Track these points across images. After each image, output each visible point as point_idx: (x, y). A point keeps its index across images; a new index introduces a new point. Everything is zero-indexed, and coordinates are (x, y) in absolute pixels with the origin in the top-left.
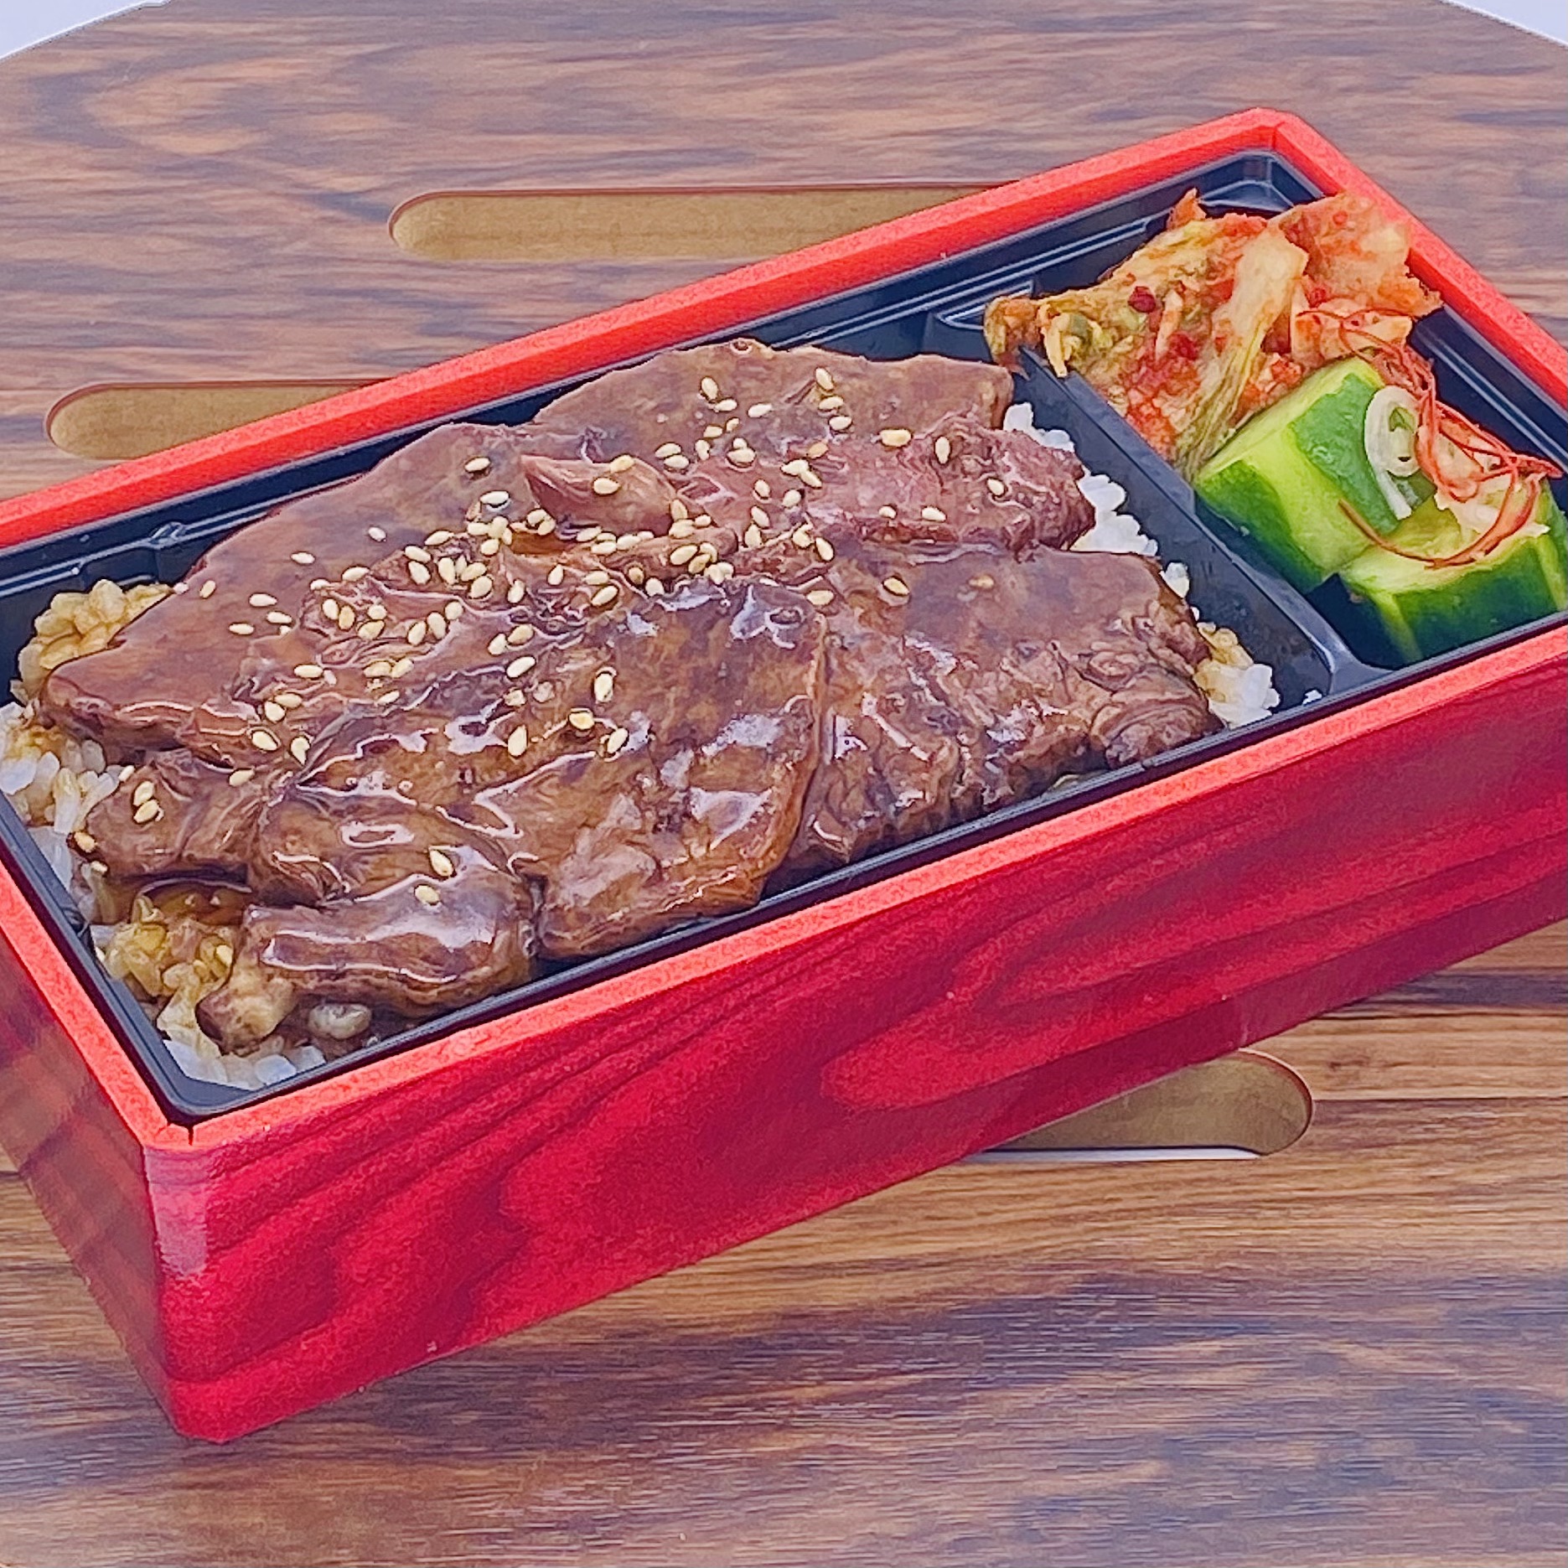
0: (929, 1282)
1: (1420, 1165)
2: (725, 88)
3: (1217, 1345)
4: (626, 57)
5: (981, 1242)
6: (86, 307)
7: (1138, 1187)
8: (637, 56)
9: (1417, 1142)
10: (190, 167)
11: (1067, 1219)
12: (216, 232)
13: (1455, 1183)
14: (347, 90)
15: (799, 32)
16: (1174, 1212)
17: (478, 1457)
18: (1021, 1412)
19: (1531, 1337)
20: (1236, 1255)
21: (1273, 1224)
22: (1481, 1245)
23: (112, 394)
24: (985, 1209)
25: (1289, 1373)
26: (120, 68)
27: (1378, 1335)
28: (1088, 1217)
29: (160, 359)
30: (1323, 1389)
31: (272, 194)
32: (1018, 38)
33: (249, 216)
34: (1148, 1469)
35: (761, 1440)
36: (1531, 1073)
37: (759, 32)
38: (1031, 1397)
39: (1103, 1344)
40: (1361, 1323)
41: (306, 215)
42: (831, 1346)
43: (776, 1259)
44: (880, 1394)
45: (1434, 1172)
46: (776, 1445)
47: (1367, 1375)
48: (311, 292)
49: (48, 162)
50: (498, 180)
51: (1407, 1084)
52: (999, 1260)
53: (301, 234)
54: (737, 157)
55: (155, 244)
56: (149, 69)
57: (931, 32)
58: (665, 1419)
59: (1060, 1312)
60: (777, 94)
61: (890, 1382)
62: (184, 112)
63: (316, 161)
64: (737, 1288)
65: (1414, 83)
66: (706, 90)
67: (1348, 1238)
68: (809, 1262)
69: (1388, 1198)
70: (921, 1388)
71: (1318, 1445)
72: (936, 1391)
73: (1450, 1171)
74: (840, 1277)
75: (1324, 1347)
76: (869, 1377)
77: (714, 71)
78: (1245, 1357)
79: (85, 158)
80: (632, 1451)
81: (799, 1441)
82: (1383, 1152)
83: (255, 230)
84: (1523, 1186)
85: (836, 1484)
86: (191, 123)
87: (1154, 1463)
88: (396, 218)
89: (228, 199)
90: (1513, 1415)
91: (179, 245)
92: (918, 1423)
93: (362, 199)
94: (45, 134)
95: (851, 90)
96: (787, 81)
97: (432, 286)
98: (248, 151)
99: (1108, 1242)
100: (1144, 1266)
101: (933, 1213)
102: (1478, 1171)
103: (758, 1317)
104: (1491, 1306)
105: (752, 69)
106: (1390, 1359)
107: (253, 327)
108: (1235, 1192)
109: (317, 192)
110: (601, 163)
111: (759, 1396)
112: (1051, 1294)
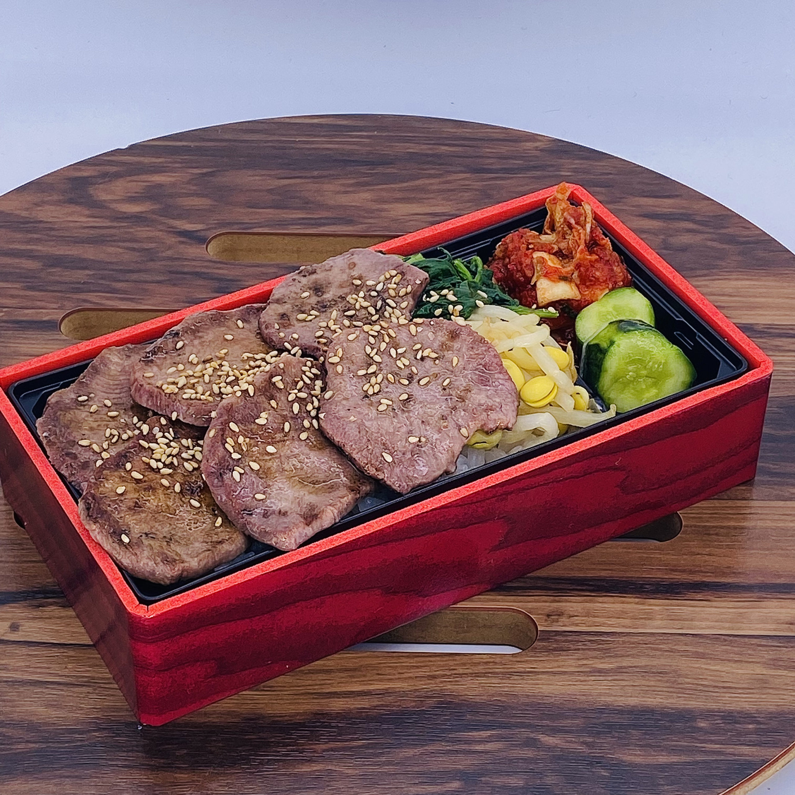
0: (376, 702)
1: (578, 659)
2: (346, 192)
3: (489, 733)
4: (309, 178)
5: (397, 685)
6: (81, 275)
7: (464, 664)
8: (313, 177)
9: (579, 649)
10: (127, 218)
11: (434, 677)
12: (135, 245)
13: (592, 667)
14: (195, 188)
15: (380, 169)
16: (477, 675)
17: (185, 768)
18: (407, 758)
19: (617, 735)
20: (500, 695)
21: (515, 682)
22: (600, 695)
23: (87, 312)
24: (401, 671)
25: (516, 746)
26: (104, 175)
27: (554, 731)
28: (444, 676)
29: (108, 299)
30: (529, 753)
31: (161, 231)
32: (468, 175)
33: (150, 239)
34: (455, 785)
35: (301, 767)
36: (627, 622)
37: (363, 169)
38: (410, 752)
39: (444, 731)
40: (548, 726)
41: (173, 239)
42: (333, 727)
43: (315, 689)
44: (350, 748)
45: (585, 662)
46: (305, 769)
47: (550, 748)
48: (170, 272)
49: (71, 214)
50: (251, 228)
51: (577, 625)
52: (404, 694)
53: (170, 248)
54: (349, 222)
55: (111, 250)
56: (117, 176)
57: (432, 172)
58: (262, 755)
59: (426, 716)
60: (367, 195)
61: (355, 743)
62: (129, 195)
63: (179, 217)
64: (297, 701)
65: (625, 200)
66: (338, 192)
67: (546, 689)
68: (328, 691)
69: (565, 673)
70: (367, 747)
71: (525, 777)
72: (372, 748)
73: (592, 662)
74: (339, 698)
75: (532, 735)
76: (347, 741)
77: (343, 185)
78: (499, 738)
79: (87, 212)
80: (248, 768)
81: (316, 767)
82: (564, 653)
83: (153, 245)
84: (620, 670)
85: (328, 786)
86: (132, 200)
87: (458, 782)
88: (210, 242)
89: (142, 232)
90: (604, 767)
91: (121, 250)
92: (364, 761)
93: (199, 234)
94: (71, 201)
95: (399, 195)
96: (372, 190)
97: (221, 271)
98: (153, 212)
99: (449, 687)
100: (463, 698)
101: (380, 672)
102: (602, 663)
103: (305, 713)
104: (602, 720)
105: (358, 184)
106: (558, 742)
107: (146, 286)
108: (503, 668)
109: (178, 230)
110: (294, 222)
111: (301, 748)
112: (424, 708)
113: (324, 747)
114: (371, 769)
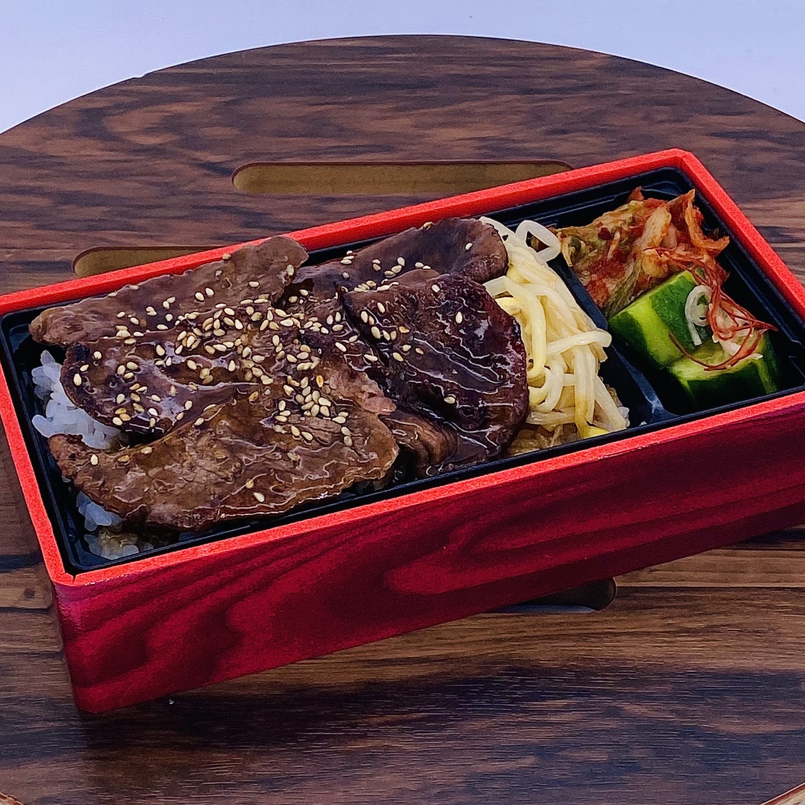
0: (435, 669)
1: (664, 618)
2: (385, 118)
3: (565, 702)
4: (342, 103)
5: (459, 650)
6: (95, 212)
7: (533, 626)
8: (348, 103)
9: (663, 607)
10: (144, 151)
11: (500, 641)
12: (155, 179)
13: (680, 627)
14: (218, 117)
15: (419, 93)
16: (550, 638)
17: (223, 747)
18: (474, 732)
19: (710, 701)
20: (576, 659)
21: (594, 645)
22: (690, 657)
23: (103, 252)
24: (463, 635)
25: (597, 715)
26: (118, 106)
27: (639, 698)
28: (510, 640)
29: (126, 236)
30: (612, 724)
31: (182, 163)
32: (517, 97)
33: (170, 173)
34: (529, 761)
35: (353, 742)
36: (717, 575)
37: (402, 93)
38: (477, 725)
39: (514, 700)
40: (631, 693)
41: (196, 172)
42: (388, 698)
43: (367, 656)
44: (409, 722)
45: (670, 621)
46: (360, 745)
47: (634, 718)
48: (195, 207)
49: (84, 147)
50: (280, 158)
51: (660, 580)
52: (468, 659)
53: (193, 180)
54: (388, 149)
55: (128, 184)
56: (132, 106)
57: (478, 94)
58: (311, 731)
59: (495, 684)
60: (406, 121)
61: (415, 716)
62: (146, 126)
63: (202, 148)
64: (347, 670)
65: (691, 118)
66: (377, 118)
67: (628, 652)
68: (381, 658)
69: (649, 633)
70: (428, 719)
71: (608, 750)
72: (434, 721)
73: (678, 621)
74: (395, 665)
75: (615, 704)
76: (405, 713)
77: (382, 110)
78: (579, 707)
79: (100, 146)
80: (295, 746)
81: (370, 743)
82: (647, 611)
83: (173, 179)
84: (711, 630)
85: (385, 764)
86: (149, 131)
87: (532, 757)
88: (235, 175)
89: (162, 165)
90: (698, 738)
91: (138, 185)
92: (425, 736)
93: (224, 166)
94: (84, 134)
95: (441, 120)
97: (248, 205)
98: (172, 143)
99: (519, 651)
100: (534, 663)
101: (439, 636)
102: (690, 621)
103: (357, 683)
104: (692, 686)
105: (397, 109)
106: (645, 710)
107: (168, 222)
108: (578, 629)
109: (201, 162)
110: (327, 151)
111: (354, 721)
112: (490, 676)
113: (379, 720)
114: (433, 745)
